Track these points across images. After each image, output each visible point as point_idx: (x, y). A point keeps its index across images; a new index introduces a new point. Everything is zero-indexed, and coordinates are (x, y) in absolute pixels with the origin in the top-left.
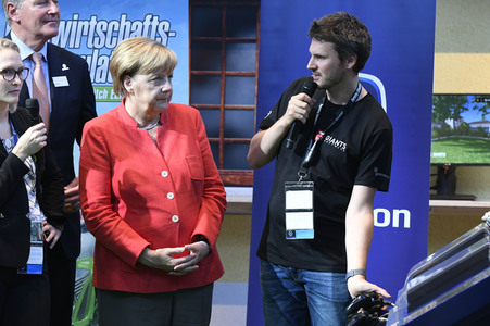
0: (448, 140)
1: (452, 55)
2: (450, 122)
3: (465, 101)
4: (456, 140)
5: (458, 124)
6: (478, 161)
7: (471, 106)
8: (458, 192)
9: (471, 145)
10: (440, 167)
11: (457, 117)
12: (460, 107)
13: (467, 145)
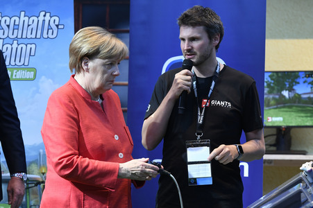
0: (284, 107)
1: (287, 41)
2: (286, 93)
3: (298, 77)
4: (290, 107)
5: (292, 95)
6: (308, 124)
7: (301, 81)
8: (293, 148)
9: (302, 111)
10: (279, 129)
11: (291, 89)
12: (293, 81)
13: (298, 111)
